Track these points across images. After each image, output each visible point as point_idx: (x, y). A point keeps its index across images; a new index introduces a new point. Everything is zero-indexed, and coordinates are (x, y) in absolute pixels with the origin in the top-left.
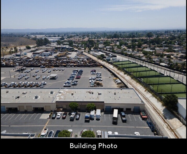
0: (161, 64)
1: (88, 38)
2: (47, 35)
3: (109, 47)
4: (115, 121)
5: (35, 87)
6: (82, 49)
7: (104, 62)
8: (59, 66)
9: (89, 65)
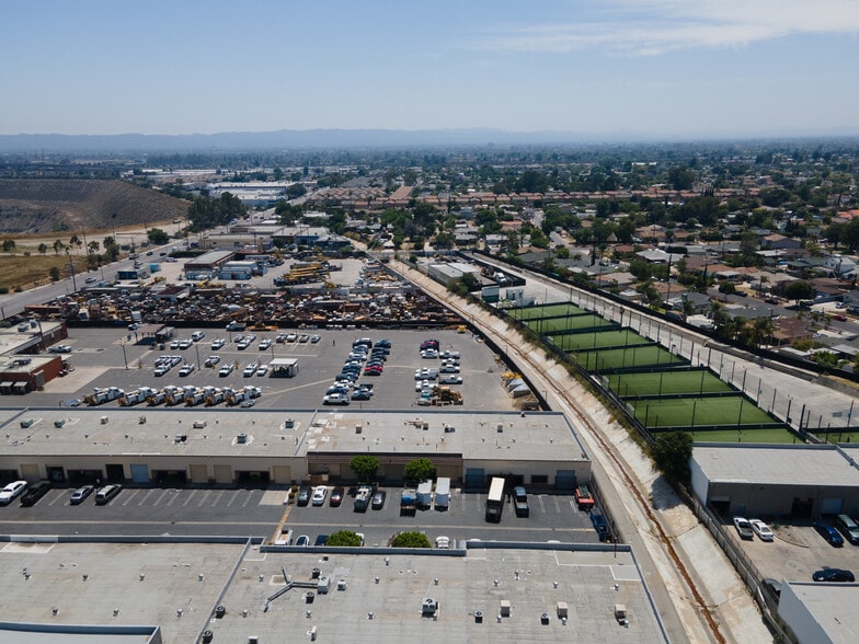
0: (689, 319)
1: (410, 189)
2: (222, 166)
3: (500, 238)
4: (493, 511)
5: (222, 406)
6: (386, 248)
7: (473, 305)
8: (299, 323)
9: (414, 319)
